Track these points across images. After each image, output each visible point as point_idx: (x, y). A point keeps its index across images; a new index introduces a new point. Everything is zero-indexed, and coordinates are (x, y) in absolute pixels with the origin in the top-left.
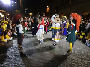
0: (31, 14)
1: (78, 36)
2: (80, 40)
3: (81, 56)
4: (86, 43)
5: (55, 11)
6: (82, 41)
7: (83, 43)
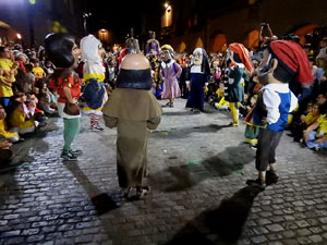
0: (103, 33)
4: (301, 140)
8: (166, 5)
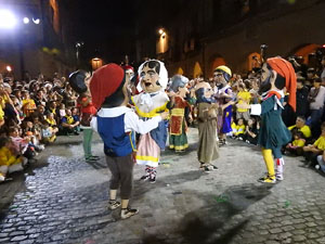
0: (97, 62)
3: (303, 217)
4: (317, 167)
6: (303, 159)
8: (161, 31)
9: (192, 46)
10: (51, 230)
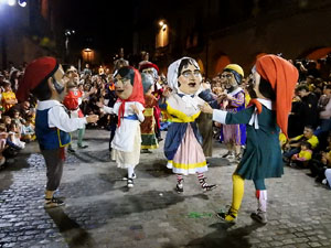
0: (88, 53)
1: (293, 148)
2: (300, 165)
3: (307, 236)
4: (324, 181)
5: (191, 42)
6: (309, 172)
7: (312, 180)
8: (161, 23)
9: (195, 42)
10: (28, 240)
